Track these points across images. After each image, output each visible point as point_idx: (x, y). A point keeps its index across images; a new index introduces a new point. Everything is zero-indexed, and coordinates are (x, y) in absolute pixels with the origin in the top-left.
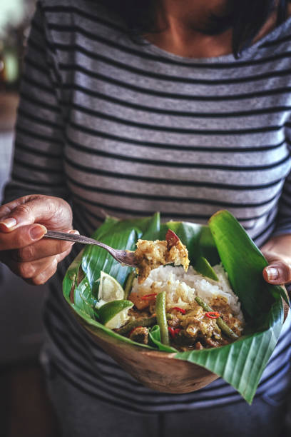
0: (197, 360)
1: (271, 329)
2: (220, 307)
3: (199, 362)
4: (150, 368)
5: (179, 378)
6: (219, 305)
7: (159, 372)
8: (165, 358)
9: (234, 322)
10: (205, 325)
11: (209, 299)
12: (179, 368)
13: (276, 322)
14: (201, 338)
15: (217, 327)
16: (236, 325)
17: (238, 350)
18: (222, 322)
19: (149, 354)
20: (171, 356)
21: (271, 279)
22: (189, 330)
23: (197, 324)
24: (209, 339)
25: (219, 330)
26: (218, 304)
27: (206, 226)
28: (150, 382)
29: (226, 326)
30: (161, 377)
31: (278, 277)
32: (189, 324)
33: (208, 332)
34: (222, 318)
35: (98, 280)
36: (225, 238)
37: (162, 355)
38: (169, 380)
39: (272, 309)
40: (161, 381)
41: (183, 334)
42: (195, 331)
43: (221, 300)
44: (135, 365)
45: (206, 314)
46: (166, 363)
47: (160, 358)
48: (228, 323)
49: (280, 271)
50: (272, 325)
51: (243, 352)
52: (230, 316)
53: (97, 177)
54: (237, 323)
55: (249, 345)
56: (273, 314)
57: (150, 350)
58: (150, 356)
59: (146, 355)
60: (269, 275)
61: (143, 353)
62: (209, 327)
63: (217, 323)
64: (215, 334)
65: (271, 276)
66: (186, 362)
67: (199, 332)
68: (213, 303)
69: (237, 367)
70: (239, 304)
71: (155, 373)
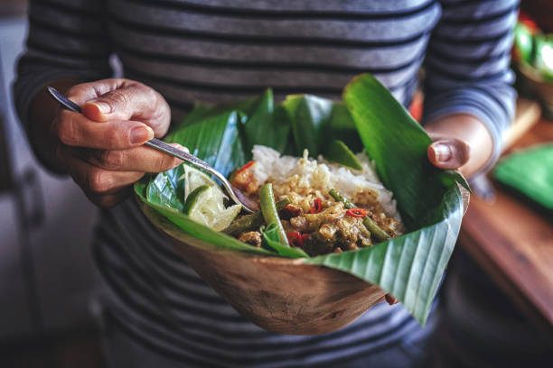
0: (338, 263)
1: (446, 220)
2: (367, 205)
3: (341, 266)
4: (267, 287)
5: (313, 302)
6: (364, 203)
7: (281, 293)
8: (288, 266)
9: (389, 222)
10: (347, 224)
11: (350, 193)
12: (311, 283)
13: (453, 212)
14: (341, 242)
15: (365, 229)
16: (392, 227)
17: (399, 249)
18: (372, 223)
19: (264, 260)
20: (298, 262)
21: (440, 160)
22: (323, 231)
23: (335, 222)
24: (353, 245)
25: (368, 233)
26: (364, 201)
27: (340, 103)
28: (269, 315)
29: (377, 228)
30: (284, 304)
31: (449, 159)
32: (322, 224)
33: (352, 235)
34: (371, 217)
35: (182, 177)
36: (369, 112)
37: (284, 262)
38: (297, 308)
39: (445, 198)
40: (285, 311)
41: (314, 238)
42: (332, 232)
43: (368, 196)
44: (244, 286)
45: (347, 212)
46: (292, 274)
47: (282, 266)
48: (379, 224)
49: (452, 149)
50: (448, 217)
51: (407, 252)
52: (383, 216)
53: (158, 39)
54: (393, 223)
55: (416, 242)
56: (446, 203)
57: (266, 256)
58: (265, 264)
59: (259, 262)
60: (437, 153)
61: (255, 260)
62: (352, 228)
63: (364, 223)
64: (361, 237)
65: (440, 156)
66: (323, 268)
67: (339, 234)
68: (356, 200)
69: (400, 271)
70: (394, 202)
71: (275, 296)
